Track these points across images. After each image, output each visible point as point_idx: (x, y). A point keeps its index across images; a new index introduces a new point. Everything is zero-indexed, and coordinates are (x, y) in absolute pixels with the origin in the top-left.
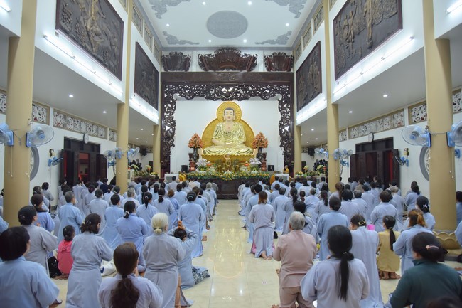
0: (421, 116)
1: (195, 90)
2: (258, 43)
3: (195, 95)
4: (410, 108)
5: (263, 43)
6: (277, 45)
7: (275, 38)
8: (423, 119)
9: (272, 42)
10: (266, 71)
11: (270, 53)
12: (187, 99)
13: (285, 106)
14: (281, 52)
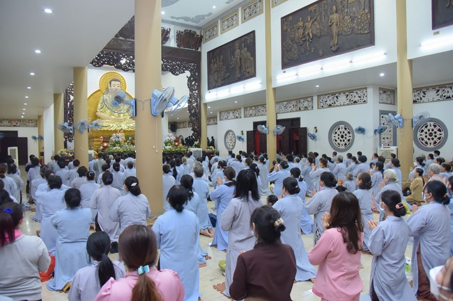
0: (329, 103)
1: (103, 57)
2: (173, 18)
3: (104, 63)
4: (319, 96)
5: (178, 19)
6: (189, 23)
7: (192, 15)
8: (330, 105)
9: (186, 19)
10: (176, 46)
11: (182, 29)
12: (95, 66)
13: (193, 83)
14: (193, 30)
